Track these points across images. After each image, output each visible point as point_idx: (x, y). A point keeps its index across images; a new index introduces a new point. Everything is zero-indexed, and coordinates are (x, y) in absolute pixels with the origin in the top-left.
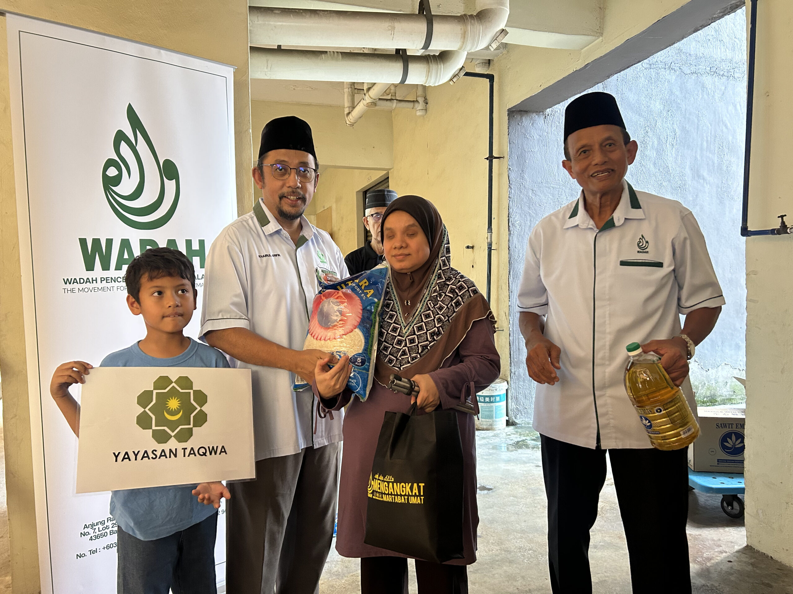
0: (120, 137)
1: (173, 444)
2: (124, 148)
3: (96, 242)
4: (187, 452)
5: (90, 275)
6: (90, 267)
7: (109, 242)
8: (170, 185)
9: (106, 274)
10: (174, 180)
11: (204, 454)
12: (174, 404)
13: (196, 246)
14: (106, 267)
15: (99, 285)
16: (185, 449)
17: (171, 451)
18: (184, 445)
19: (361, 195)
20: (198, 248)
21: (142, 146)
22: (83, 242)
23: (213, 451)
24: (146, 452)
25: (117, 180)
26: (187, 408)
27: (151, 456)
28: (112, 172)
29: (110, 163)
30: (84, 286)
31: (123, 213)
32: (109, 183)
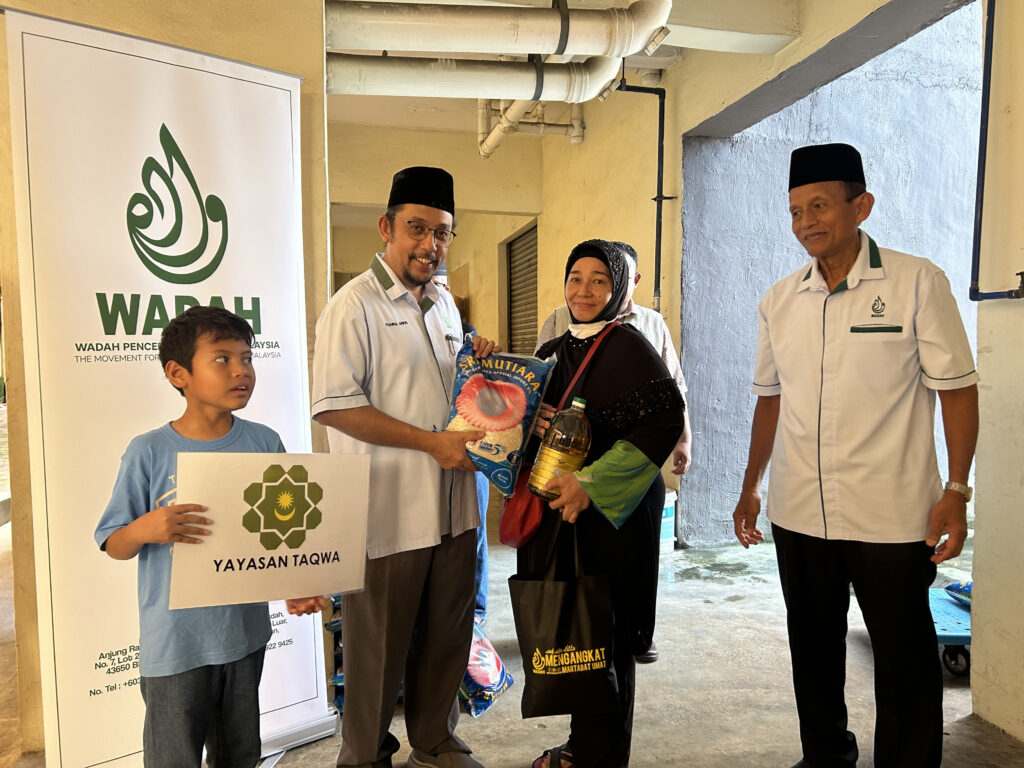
0: (151, 166)
1: (283, 550)
2: (156, 181)
3: (119, 298)
4: (299, 560)
5: (110, 339)
6: (110, 329)
7: (136, 299)
8: (216, 228)
9: (131, 339)
10: (221, 222)
11: (317, 562)
12: (286, 500)
13: (247, 306)
14: (130, 329)
15: (122, 353)
16: (296, 556)
17: (280, 558)
18: (295, 551)
19: (505, 248)
20: (250, 308)
21: (179, 178)
22: (101, 298)
23: (326, 558)
24: (252, 560)
25: (146, 221)
26: (300, 505)
27: (258, 564)
28: (140, 210)
29: (137, 199)
30: (102, 353)
31: (153, 261)
32: (136, 224)
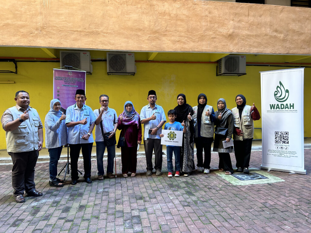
0: (278, 87)
2: (278, 89)
3: (273, 105)
5: (271, 110)
6: (271, 109)
7: (275, 105)
8: (287, 94)
9: (274, 110)
13: (292, 105)
14: (274, 109)
15: (272, 112)
21: (282, 88)
22: (270, 105)
25: (277, 94)
28: (276, 93)
29: (276, 91)
30: (270, 112)
31: (278, 100)
32: (275, 95)
